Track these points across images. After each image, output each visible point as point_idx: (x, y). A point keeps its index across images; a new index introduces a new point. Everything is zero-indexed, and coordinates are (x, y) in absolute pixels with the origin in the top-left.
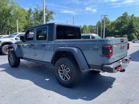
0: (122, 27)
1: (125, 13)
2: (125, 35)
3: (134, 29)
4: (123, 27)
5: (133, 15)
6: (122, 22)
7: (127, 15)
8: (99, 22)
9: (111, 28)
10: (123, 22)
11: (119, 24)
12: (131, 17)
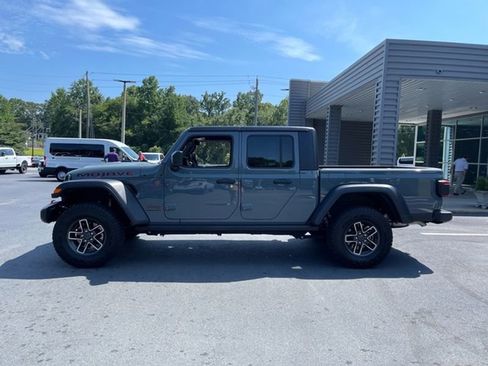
0: (143, 122)
1: (151, 80)
2: (155, 147)
3: (177, 130)
4: (145, 122)
5: (171, 90)
6: (142, 105)
7: (155, 87)
8: (60, 93)
9: (108, 120)
10: (144, 105)
11: (135, 111)
12: (167, 95)
